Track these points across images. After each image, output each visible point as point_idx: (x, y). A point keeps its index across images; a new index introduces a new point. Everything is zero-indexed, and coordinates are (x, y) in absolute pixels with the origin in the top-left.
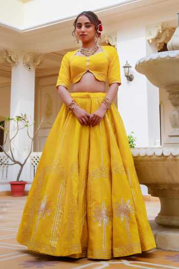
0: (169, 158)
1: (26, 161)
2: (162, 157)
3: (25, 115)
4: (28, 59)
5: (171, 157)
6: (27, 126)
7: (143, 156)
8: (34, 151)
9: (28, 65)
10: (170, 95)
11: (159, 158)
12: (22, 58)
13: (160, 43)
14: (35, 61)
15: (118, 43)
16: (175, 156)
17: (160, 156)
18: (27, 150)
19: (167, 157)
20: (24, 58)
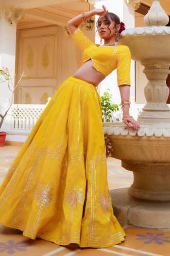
0: (143, 138)
1: (6, 113)
2: (137, 137)
3: (7, 68)
4: (10, 15)
5: (145, 138)
6: (8, 79)
7: (117, 135)
8: (15, 103)
9: (10, 20)
10: (145, 69)
11: (133, 138)
12: (4, 13)
13: (136, 4)
14: (16, 16)
15: (96, 3)
16: (149, 137)
17: (134, 136)
18: (8, 102)
19: (141, 137)
20: (6, 14)
